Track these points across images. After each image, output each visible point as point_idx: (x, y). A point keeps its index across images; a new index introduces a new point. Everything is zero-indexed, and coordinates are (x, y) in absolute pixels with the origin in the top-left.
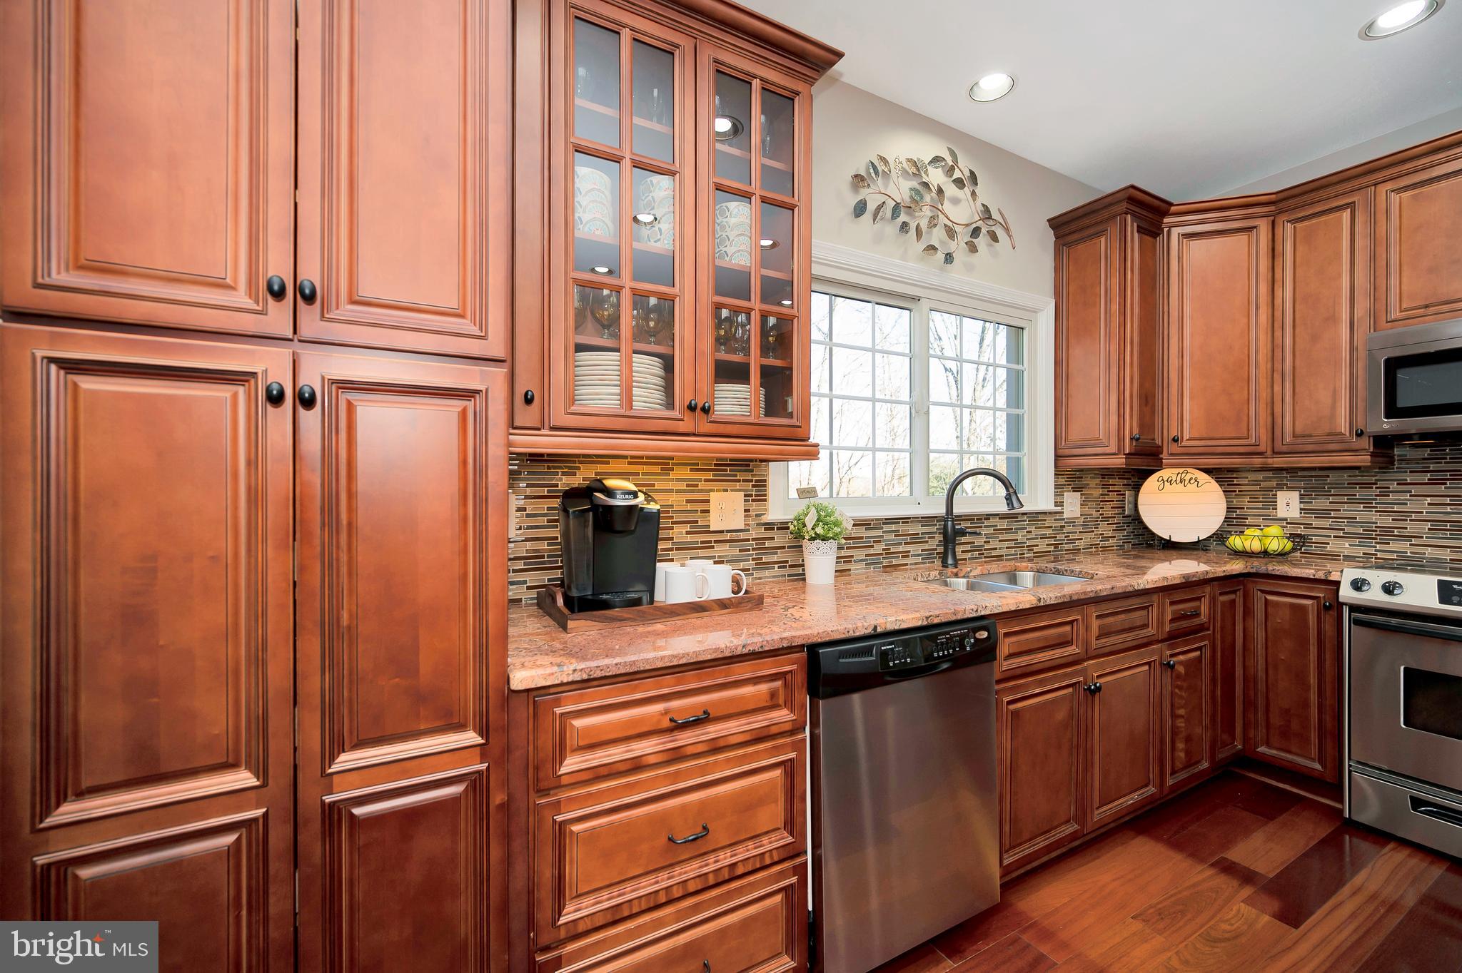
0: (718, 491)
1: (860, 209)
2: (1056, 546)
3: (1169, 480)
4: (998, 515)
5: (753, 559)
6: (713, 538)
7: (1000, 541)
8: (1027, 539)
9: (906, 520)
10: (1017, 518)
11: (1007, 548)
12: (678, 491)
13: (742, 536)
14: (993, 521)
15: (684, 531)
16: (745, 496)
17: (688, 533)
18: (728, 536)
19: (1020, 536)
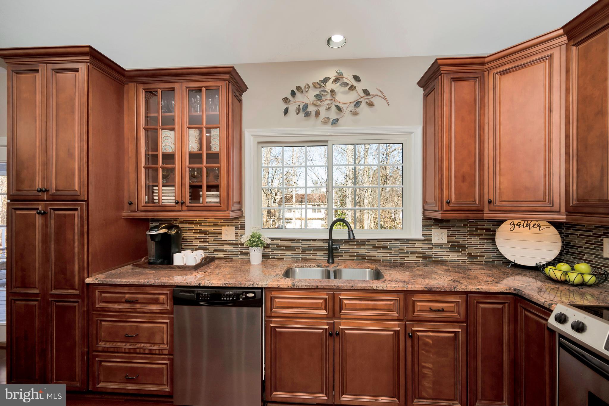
0: (225, 226)
1: (286, 112)
2: (425, 258)
3: (519, 224)
4: (377, 240)
5: (239, 251)
6: (223, 242)
7: (377, 253)
8: (399, 253)
9: (314, 240)
10: (392, 242)
11: (383, 256)
12: (210, 226)
13: (234, 242)
14: (372, 243)
15: (212, 240)
16: (236, 228)
17: (214, 240)
18: (229, 242)
19: (393, 251)
